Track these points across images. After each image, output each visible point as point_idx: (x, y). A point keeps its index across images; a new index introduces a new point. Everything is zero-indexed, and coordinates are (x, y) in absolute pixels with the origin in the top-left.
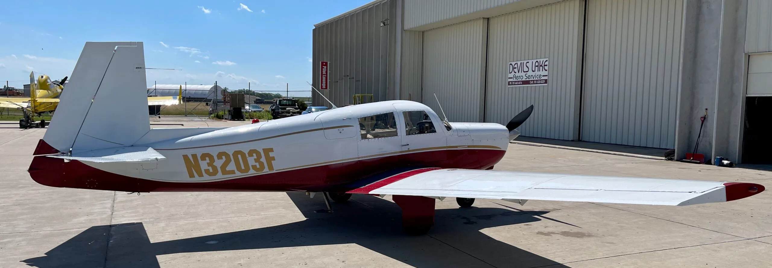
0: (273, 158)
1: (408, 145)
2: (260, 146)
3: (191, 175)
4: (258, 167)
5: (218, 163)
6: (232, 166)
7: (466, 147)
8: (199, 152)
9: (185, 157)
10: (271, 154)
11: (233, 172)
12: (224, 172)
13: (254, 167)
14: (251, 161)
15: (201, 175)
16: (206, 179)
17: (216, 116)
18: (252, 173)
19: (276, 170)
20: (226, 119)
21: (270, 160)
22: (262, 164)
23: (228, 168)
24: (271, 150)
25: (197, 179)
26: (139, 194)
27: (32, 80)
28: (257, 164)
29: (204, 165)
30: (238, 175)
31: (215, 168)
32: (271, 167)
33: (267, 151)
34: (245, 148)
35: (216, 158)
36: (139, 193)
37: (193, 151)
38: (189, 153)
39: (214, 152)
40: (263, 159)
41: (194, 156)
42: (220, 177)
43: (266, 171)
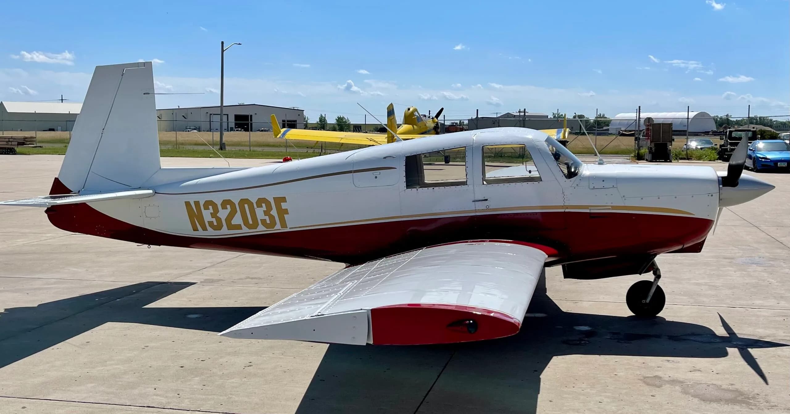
0: (286, 212)
1: (487, 200)
2: (270, 194)
3: (196, 229)
4: (268, 222)
5: (223, 214)
6: (237, 220)
7: (609, 209)
8: (202, 199)
9: (188, 204)
10: (284, 206)
11: (239, 227)
12: (231, 227)
13: (264, 222)
14: (260, 213)
15: (205, 229)
16: (210, 233)
17: (636, 155)
18: (261, 230)
19: (290, 228)
20: (647, 160)
21: (282, 212)
22: (272, 218)
23: (234, 222)
24: (284, 199)
25: (200, 234)
26: (149, 247)
27: (391, 112)
28: (267, 218)
29: (207, 215)
30: (245, 231)
31: (219, 220)
32: (283, 224)
33: (280, 200)
34: (253, 196)
35: (220, 207)
36: (149, 245)
37: (196, 197)
38: (192, 199)
39: (218, 199)
40: (274, 212)
41: (197, 203)
42: (225, 232)
43: (278, 228)
